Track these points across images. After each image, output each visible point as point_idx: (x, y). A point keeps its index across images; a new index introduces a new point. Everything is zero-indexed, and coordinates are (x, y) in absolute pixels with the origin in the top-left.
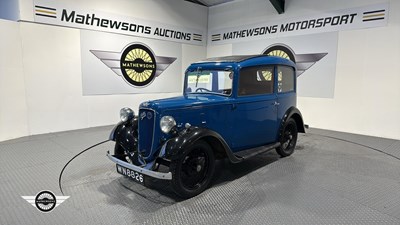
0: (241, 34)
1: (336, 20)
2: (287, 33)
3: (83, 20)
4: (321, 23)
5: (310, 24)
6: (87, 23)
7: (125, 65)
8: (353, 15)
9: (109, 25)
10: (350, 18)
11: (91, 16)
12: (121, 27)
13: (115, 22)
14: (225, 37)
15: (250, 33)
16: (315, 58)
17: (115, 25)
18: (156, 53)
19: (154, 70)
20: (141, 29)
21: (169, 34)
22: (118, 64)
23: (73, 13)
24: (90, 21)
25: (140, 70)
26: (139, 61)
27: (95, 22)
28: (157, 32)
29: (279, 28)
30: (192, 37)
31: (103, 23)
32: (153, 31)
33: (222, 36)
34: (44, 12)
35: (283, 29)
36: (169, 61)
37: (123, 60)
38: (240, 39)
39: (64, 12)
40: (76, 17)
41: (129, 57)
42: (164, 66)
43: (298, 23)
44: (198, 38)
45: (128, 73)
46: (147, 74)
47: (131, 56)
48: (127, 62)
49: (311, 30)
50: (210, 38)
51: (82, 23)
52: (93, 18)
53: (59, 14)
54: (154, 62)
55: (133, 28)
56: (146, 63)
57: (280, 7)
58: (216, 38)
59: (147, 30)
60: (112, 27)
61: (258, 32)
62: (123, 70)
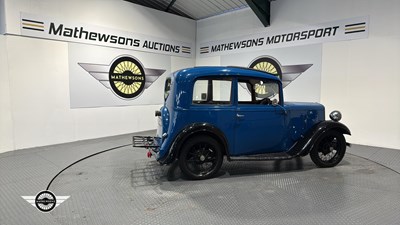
0: (229, 47)
1: (319, 34)
2: (273, 45)
3: (71, 33)
4: (305, 36)
5: (294, 36)
6: (75, 36)
7: (114, 77)
8: (335, 28)
9: (97, 38)
10: (332, 30)
11: (79, 29)
12: (109, 40)
13: (104, 36)
14: (213, 50)
15: (237, 45)
16: (301, 69)
17: (104, 38)
18: (145, 66)
19: (143, 82)
20: (129, 42)
21: (158, 46)
22: (107, 76)
23: (61, 26)
24: (78, 34)
25: (128, 82)
26: (128, 73)
27: (84, 35)
28: (146, 45)
29: (265, 41)
30: (181, 49)
31: (91, 36)
32: (142, 43)
33: (210, 49)
34: (30, 25)
35: (269, 41)
36: (158, 73)
37: (111, 72)
38: (227, 51)
39: (52, 25)
40: (63, 30)
41: (117, 70)
42: (153, 78)
43: (284, 36)
44: (187, 50)
46: (137, 86)
48: (116, 75)
49: (296, 43)
50: (199, 50)
51: (70, 36)
52: (82, 32)
53: (47, 27)
54: (143, 74)
55: (122, 41)
56: (135, 75)
57: (266, 20)
58: (204, 50)
59: (136, 43)
60: (100, 40)
61: (245, 44)
62: (112, 82)
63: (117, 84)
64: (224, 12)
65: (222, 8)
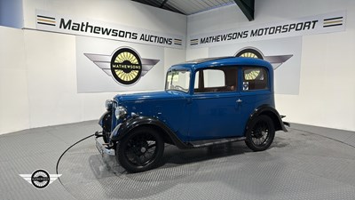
0: (216, 39)
1: (300, 26)
2: (256, 38)
3: (79, 27)
4: (286, 29)
5: (276, 29)
6: (82, 30)
7: (114, 66)
8: (314, 22)
9: (101, 32)
10: (312, 24)
11: (85, 24)
12: (111, 33)
13: (107, 30)
14: (202, 41)
15: (224, 38)
16: (282, 59)
17: (106, 32)
18: (142, 56)
19: (140, 71)
20: (128, 35)
21: (153, 39)
22: (109, 65)
23: (70, 21)
24: (84, 28)
25: (127, 71)
26: (127, 62)
27: (89, 29)
28: (143, 38)
29: (249, 34)
30: (173, 41)
31: (95, 30)
32: (139, 37)
33: (199, 41)
34: (44, 20)
35: (253, 34)
36: (153, 62)
37: (113, 62)
38: (215, 43)
39: (62, 21)
40: (72, 25)
41: (118, 60)
42: (148, 67)
43: (266, 29)
44: (179, 42)
45: (117, 73)
46: (134, 74)
47: (120, 59)
48: (117, 64)
49: (278, 35)
50: (189, 43)
51: (78, 30)
52: (87, 26)
53: (58, 23)
54: (140, 64)
55: (122, 34)
56: (133, 65)
57: (250, 14)
58: (194, 43)
59: (134, 36)
60: (103, 33)
61: (231, 37)
62: (113, 70)
63: (118, 72)
64: (212, 8)
65: (211, 4)
